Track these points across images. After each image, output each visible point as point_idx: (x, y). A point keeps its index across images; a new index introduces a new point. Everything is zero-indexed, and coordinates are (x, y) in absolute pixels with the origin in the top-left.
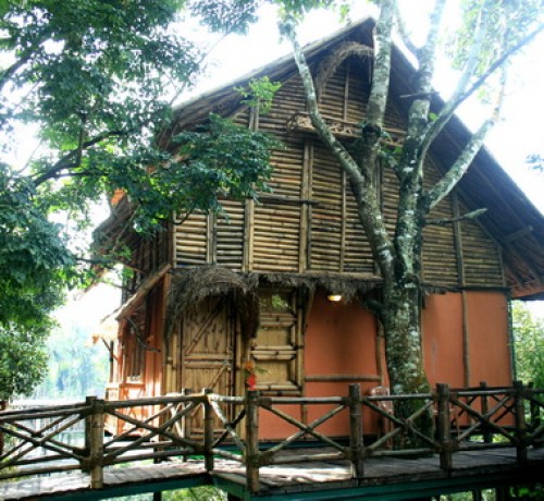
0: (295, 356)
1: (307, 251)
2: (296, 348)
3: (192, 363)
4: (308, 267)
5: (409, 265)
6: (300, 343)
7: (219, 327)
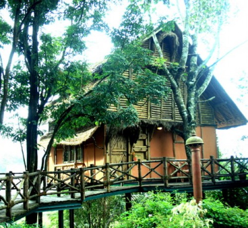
0: (147, 150)
1: (150, 111)
2: (148, 147)
3: (114, 153)
4: (151, 117)
5: (193, 117)
6: (149, 145)
7: (121, 139)
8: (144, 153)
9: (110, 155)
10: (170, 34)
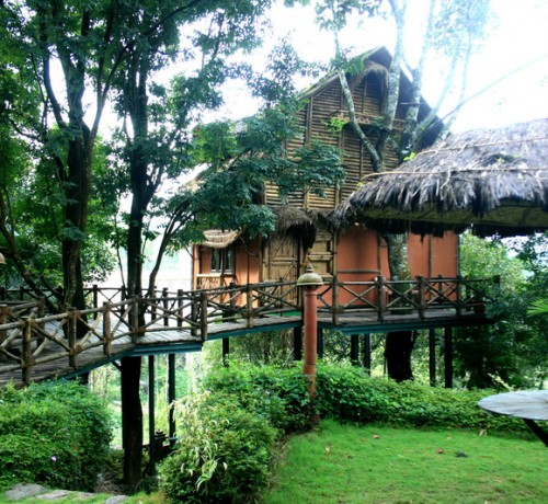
0: (332, 258)
1: (340, 195)
2: (333, 254)
3: (276, 263)
6: (335, 251)
7: (289, 242)
8: (328, 262)
9: (268, 266)
10: (376, 70)
